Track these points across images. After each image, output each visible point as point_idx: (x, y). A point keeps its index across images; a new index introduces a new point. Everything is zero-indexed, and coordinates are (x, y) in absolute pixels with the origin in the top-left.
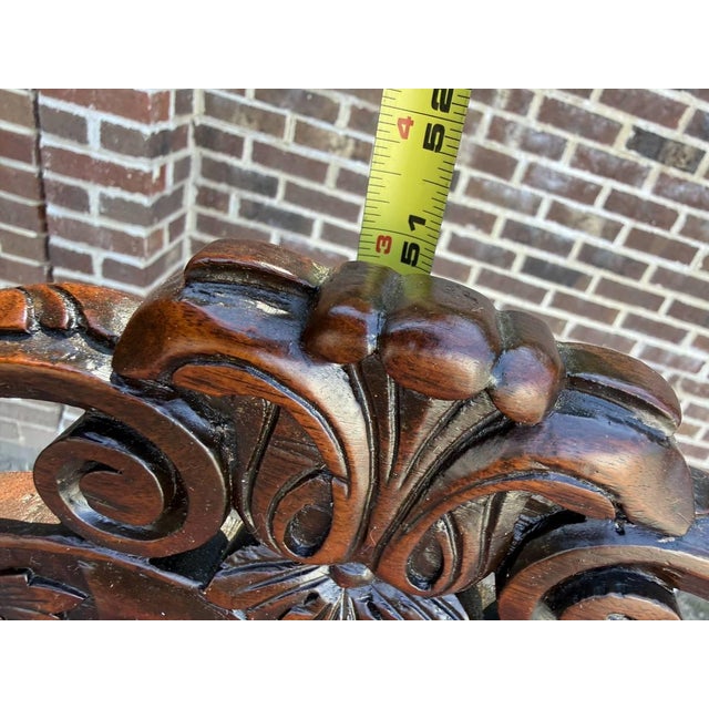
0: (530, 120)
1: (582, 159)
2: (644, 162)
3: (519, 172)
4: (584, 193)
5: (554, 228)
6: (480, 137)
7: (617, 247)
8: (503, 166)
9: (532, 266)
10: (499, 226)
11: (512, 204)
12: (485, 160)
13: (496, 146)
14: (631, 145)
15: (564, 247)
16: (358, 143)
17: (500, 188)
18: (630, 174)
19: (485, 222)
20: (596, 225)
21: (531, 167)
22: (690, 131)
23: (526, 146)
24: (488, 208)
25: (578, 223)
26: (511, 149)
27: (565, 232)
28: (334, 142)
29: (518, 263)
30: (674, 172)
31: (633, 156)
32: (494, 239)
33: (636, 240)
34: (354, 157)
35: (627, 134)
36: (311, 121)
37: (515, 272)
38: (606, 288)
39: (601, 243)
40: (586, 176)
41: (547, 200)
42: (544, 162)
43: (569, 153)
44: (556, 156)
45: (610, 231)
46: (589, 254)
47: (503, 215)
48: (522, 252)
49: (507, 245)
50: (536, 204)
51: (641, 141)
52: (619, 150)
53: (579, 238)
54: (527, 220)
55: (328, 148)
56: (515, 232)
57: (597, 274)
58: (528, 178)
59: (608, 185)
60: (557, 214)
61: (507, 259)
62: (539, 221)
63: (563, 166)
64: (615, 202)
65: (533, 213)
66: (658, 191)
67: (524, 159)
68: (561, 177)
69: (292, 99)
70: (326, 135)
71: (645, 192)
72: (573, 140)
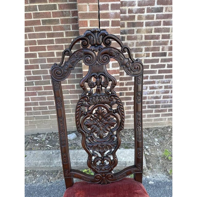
16: (147, 54)
28: (142, 55)
34: (147, 57)
36: (138, 53)
55: (142, 57)
69: (134, 50)
70: (141, 55)
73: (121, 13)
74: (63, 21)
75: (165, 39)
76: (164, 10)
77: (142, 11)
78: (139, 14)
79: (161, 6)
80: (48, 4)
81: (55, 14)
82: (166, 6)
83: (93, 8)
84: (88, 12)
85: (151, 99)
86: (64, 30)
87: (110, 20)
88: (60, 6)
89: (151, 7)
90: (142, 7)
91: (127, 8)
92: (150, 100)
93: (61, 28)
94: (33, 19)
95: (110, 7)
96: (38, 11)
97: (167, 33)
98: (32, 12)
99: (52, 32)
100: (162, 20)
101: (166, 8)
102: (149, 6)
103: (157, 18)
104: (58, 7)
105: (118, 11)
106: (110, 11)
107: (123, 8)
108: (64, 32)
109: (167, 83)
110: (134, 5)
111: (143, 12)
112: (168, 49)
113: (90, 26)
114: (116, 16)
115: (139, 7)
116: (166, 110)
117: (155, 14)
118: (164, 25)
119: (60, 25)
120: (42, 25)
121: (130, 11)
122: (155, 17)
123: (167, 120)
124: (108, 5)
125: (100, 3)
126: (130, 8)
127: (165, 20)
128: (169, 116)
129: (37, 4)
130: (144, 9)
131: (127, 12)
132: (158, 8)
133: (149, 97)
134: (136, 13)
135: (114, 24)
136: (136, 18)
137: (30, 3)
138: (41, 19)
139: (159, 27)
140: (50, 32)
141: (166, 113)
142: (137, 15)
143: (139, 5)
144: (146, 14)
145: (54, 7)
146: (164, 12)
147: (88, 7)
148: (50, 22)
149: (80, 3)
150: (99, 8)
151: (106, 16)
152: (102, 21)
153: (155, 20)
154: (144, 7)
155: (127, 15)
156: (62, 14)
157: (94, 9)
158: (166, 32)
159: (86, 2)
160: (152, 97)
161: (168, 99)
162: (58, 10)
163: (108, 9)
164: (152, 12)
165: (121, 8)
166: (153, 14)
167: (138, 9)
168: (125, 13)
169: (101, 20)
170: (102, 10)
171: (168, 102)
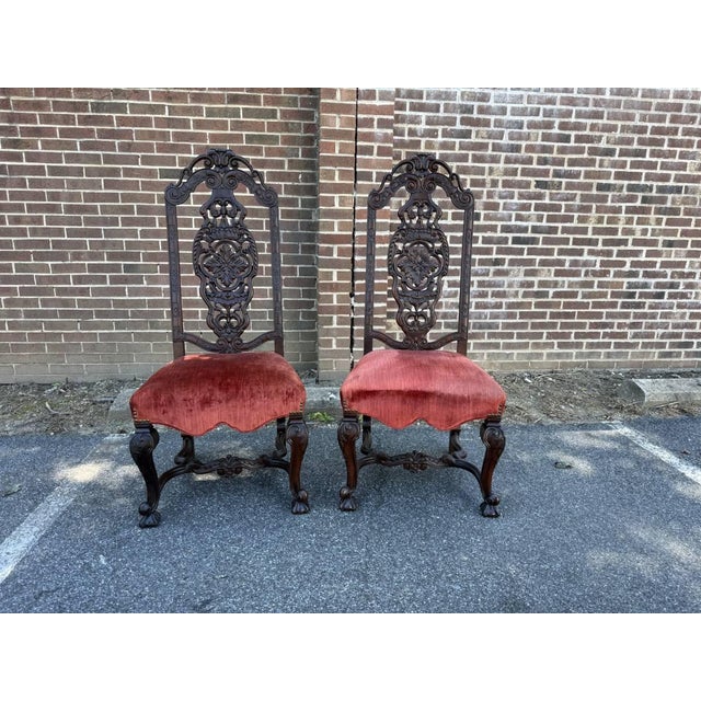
0: (500, 188)
1: (521, 196)
2: (543, 191)
3: (501, 207)
4: (526, 207)
5: (519, 223)
6: (485, 199)
7: (544, 223)
8: (495, 207)
9: (516, 241)
10: (499, 229)
11: (502, 219)
12: (488, 206)
13: (491, 200)
14: (536, 187)
15: (525, 230)
17: (496, 215)
18: (540, 196)
19: (493, 229)
20: (534, 218)
21: (505, 204)
22: (554, 176)
23: (501, 198)
24: (494, 223)
25: (527, 219)
26: (496, 200)
27: (524, 224)
29: (510, 241)
30: (554, 191)
31: (538, 190)
32: (499, 234)
33: (550, 219)
35: (533, 184)
37: (510, 245)
38: (546, 241)
39: (538, 224)
40: (525, 201)
41: (514, 213)
42: (509, 201)
43: (516, 195)
44: (512, 198)
45: (540, 219)
46: (535, 230)
47: (500, 224)
48: (510, 236)
49: (504, 235)
50: (510, 217)
51: (539, 184)
52: (533, 189)
53: (530, 224)
54: (509, 223)
56: (506, 229)
57: (541, 236)
58: (504, 209)
59: (533, 202)
60: (519, 218)
61: (505, 240)
62: (513, 222)
63: (516, 200)
64: (538, 208)
65: (510, 220)
66: (551, 199)
67: (501, 202)
68: (516, 204)
71: (547, 201)
72: (516, 191)
73: (395, 134)
74: (286, 140)
75: (476, 186)
76: (473, 135)
77: (433, 134)
78: (428, 139)
79: (468, 128)
80: (262, 107)
81: (272, 127)
82: (477, 129)
83: (348, 122)
84: (337, 128)
85: (450, 308)
86: (286, 156)
87: (376, 145)
88: (284, 114)
89: (449, 128)
90: (432, 127)
91: (406, 127)
92: (450, 311)
93: (281, 152)
94: (229, 132)
95: (375, 123)
96: (242, 119)
97: (480, 177)
98: (229, 119)
99: (263, 158)
100: (471, 153)
101: (477, 132)
102: (446, 127)
103: (461, 148)
104: (279, 114)
105: (390, 131)
106: (376, 130)
107: (400, 125)
108: (286, 159)
109: (483, 275)
110: (419, 123)
111: (436, 136)
112: (482, 207)
113: (340, 152)
114: (386, 138)
115: (428, 127)
116: (482, 336)
117: (457, 141)
118: (474, 161)
119: (280, 146)
120: (245, 144)
121: (412, 133)
122: (457, 146)
123: (485, 357)
124: (372, 120)
125: (359, 116)
126: (412, 126)
127: (477, 152)
128: (489, 349)
129: (241, 107)
130: (437, 131)
131: (406, 132)
132: (462, 131)
133: (446, 303)
134: (423, 136)
135: (382, 151)
136: (423, 145)
137: (229, 103)
138: (244, 133)
139: (465, 164)
140: (259, 158)
141: (483, 341)
142: (423, 140)
143: (427, 124)
144: (440, 139)
145: (273, 114)
146: (473, 139)
147: (338, 120)
148: (262, 139)
149: (325, 112)
150: (357, 123)
151: (368, 137)
152: (361, 146)
153: (457, 151)
154: (437, 127)
155: (406, 138)
156: (286, 127)
157: (349, 125)
158: (478, 174)
159: (335, 112)
160: (452, 303)
161: (486, 311)
162: (279, 119)
163: (372, 126)
164: (452, 136)
165: (395, 125)
166: (453, 140)
167: (425, 130)
168: (402, 134)
169: (358, 143)
170: (361, 127)
171: (486, 318)
